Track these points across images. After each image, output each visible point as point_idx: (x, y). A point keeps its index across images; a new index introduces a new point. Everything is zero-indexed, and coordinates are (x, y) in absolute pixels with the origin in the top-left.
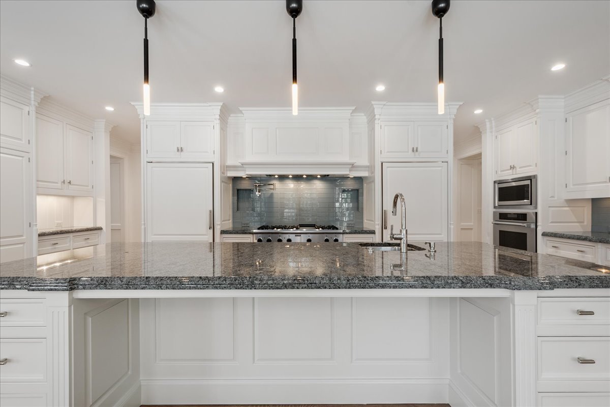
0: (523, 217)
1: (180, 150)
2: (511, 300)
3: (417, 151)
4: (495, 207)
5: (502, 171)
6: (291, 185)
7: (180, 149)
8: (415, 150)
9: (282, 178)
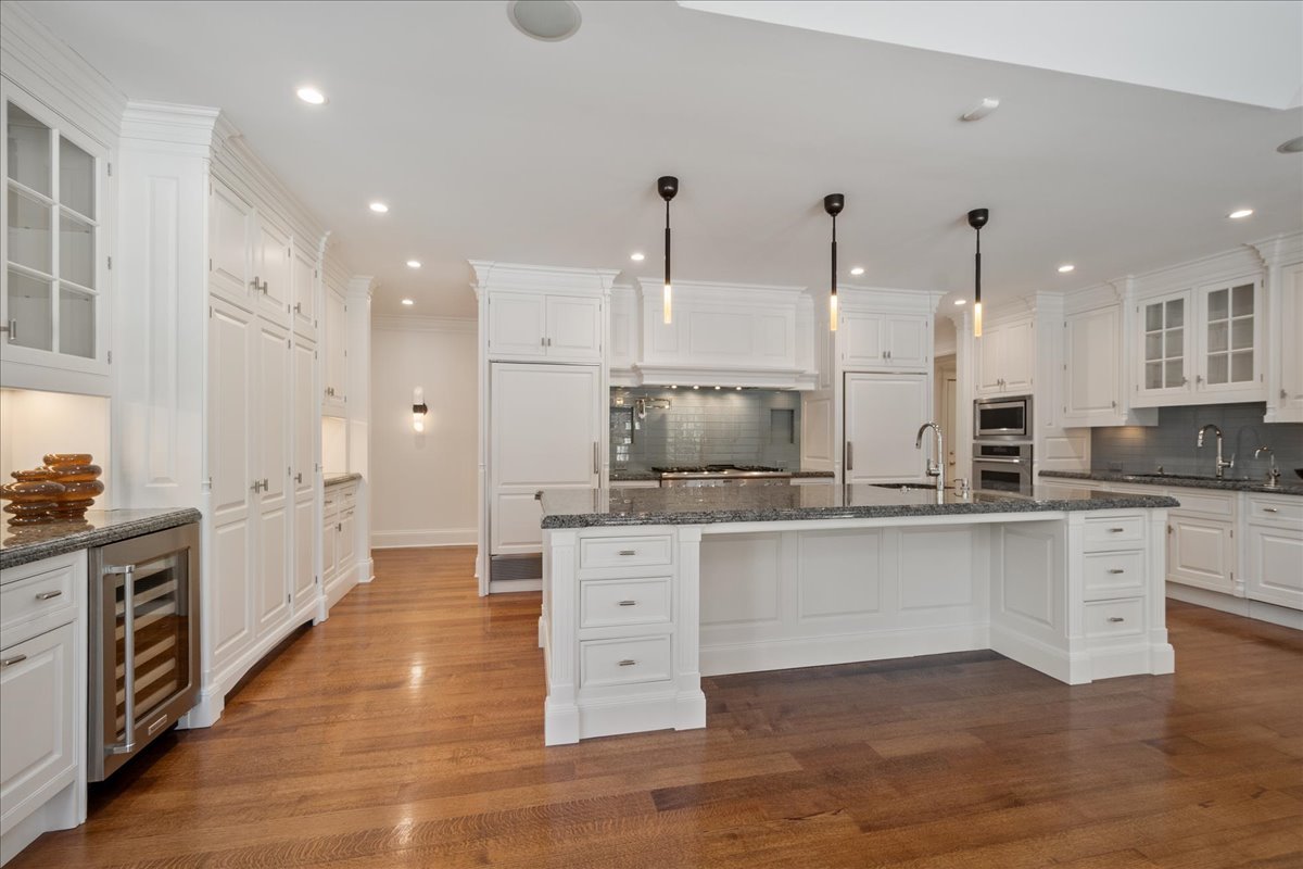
0: (1014, 451)
1: (546, 343)
2: (1065, 522)
3: (889, 356)
4: (975, 438)
5: (984, 387)
6: (693, 401)
7: (546, 341)
8: (887, 355)
9: (682, 390)
